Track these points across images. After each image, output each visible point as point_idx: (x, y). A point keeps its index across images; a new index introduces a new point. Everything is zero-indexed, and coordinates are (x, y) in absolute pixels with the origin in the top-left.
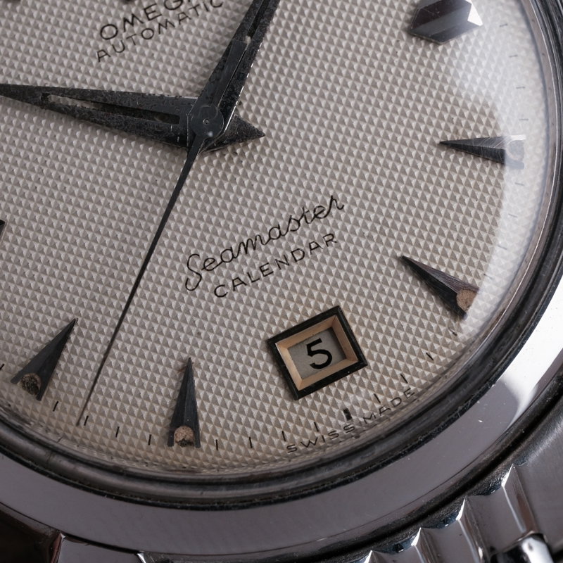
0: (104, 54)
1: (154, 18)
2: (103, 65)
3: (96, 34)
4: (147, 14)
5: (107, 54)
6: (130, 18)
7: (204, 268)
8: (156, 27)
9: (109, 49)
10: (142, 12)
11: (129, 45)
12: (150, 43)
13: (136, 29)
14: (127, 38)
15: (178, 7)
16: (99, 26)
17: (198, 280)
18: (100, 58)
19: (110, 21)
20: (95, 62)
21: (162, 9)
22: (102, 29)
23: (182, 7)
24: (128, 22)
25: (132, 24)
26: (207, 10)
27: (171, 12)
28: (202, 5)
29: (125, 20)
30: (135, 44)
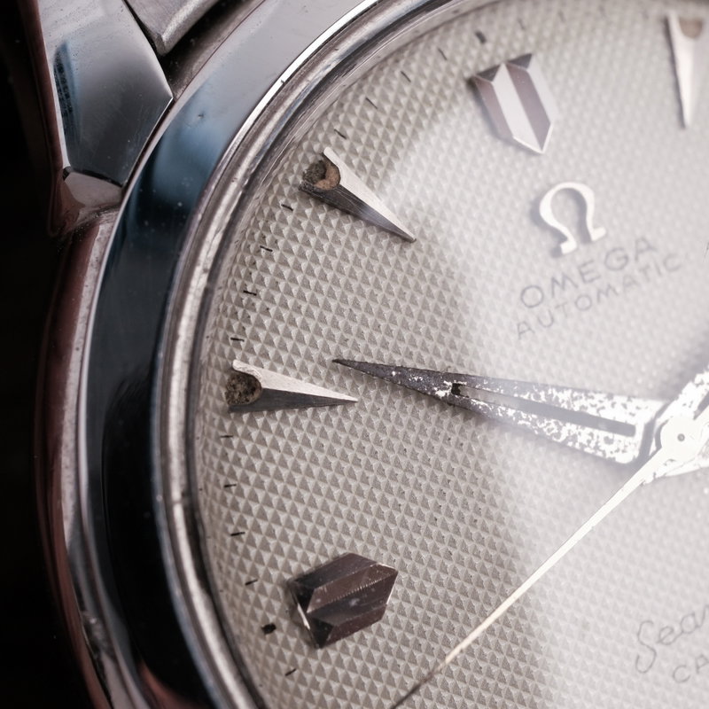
0: (525, 328)
1: (592, 280)
2: (523, 343)
3: (515, 297)
4: (582, 274)
5: (530, 329)
6: (559, 278)
7: (660, 641)
8: (593, 293)
9: (532, 320)
10: (575, 271)
11: (559, 317)
12: (585, 315)
13: (567, 294)
14: (557, 307)
15: (622, 268)
16: (519, 286)
17: (651, 658)
18: (521, 333)
19: (533, 280)
20: (513, 337)
21: (601, 269)
22: (523, 292)
23: (627, 269)
24: (557, 283)
25: (563, 286)
26: (659, 273)
27: (613, 274)
28: (652, 266)
29: (554, 280)
30: (566, 316)
